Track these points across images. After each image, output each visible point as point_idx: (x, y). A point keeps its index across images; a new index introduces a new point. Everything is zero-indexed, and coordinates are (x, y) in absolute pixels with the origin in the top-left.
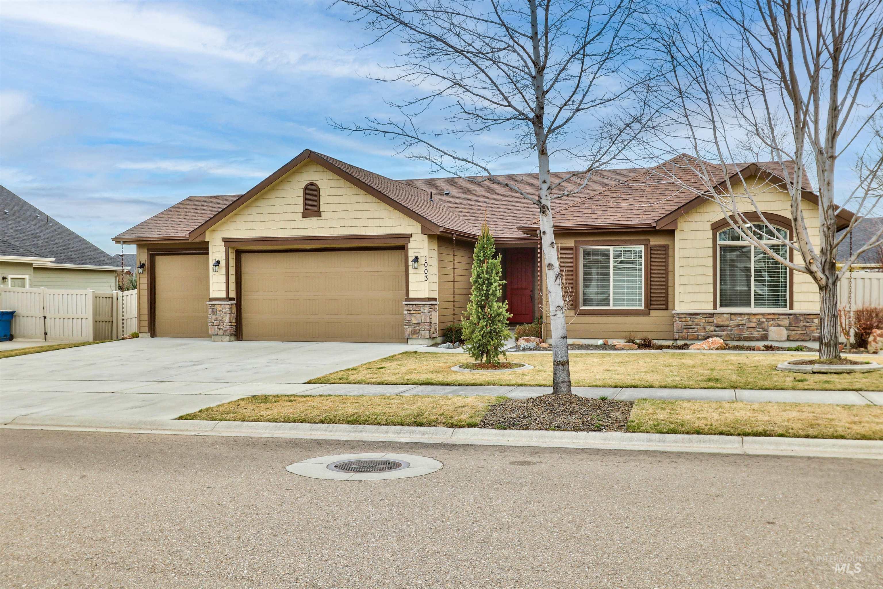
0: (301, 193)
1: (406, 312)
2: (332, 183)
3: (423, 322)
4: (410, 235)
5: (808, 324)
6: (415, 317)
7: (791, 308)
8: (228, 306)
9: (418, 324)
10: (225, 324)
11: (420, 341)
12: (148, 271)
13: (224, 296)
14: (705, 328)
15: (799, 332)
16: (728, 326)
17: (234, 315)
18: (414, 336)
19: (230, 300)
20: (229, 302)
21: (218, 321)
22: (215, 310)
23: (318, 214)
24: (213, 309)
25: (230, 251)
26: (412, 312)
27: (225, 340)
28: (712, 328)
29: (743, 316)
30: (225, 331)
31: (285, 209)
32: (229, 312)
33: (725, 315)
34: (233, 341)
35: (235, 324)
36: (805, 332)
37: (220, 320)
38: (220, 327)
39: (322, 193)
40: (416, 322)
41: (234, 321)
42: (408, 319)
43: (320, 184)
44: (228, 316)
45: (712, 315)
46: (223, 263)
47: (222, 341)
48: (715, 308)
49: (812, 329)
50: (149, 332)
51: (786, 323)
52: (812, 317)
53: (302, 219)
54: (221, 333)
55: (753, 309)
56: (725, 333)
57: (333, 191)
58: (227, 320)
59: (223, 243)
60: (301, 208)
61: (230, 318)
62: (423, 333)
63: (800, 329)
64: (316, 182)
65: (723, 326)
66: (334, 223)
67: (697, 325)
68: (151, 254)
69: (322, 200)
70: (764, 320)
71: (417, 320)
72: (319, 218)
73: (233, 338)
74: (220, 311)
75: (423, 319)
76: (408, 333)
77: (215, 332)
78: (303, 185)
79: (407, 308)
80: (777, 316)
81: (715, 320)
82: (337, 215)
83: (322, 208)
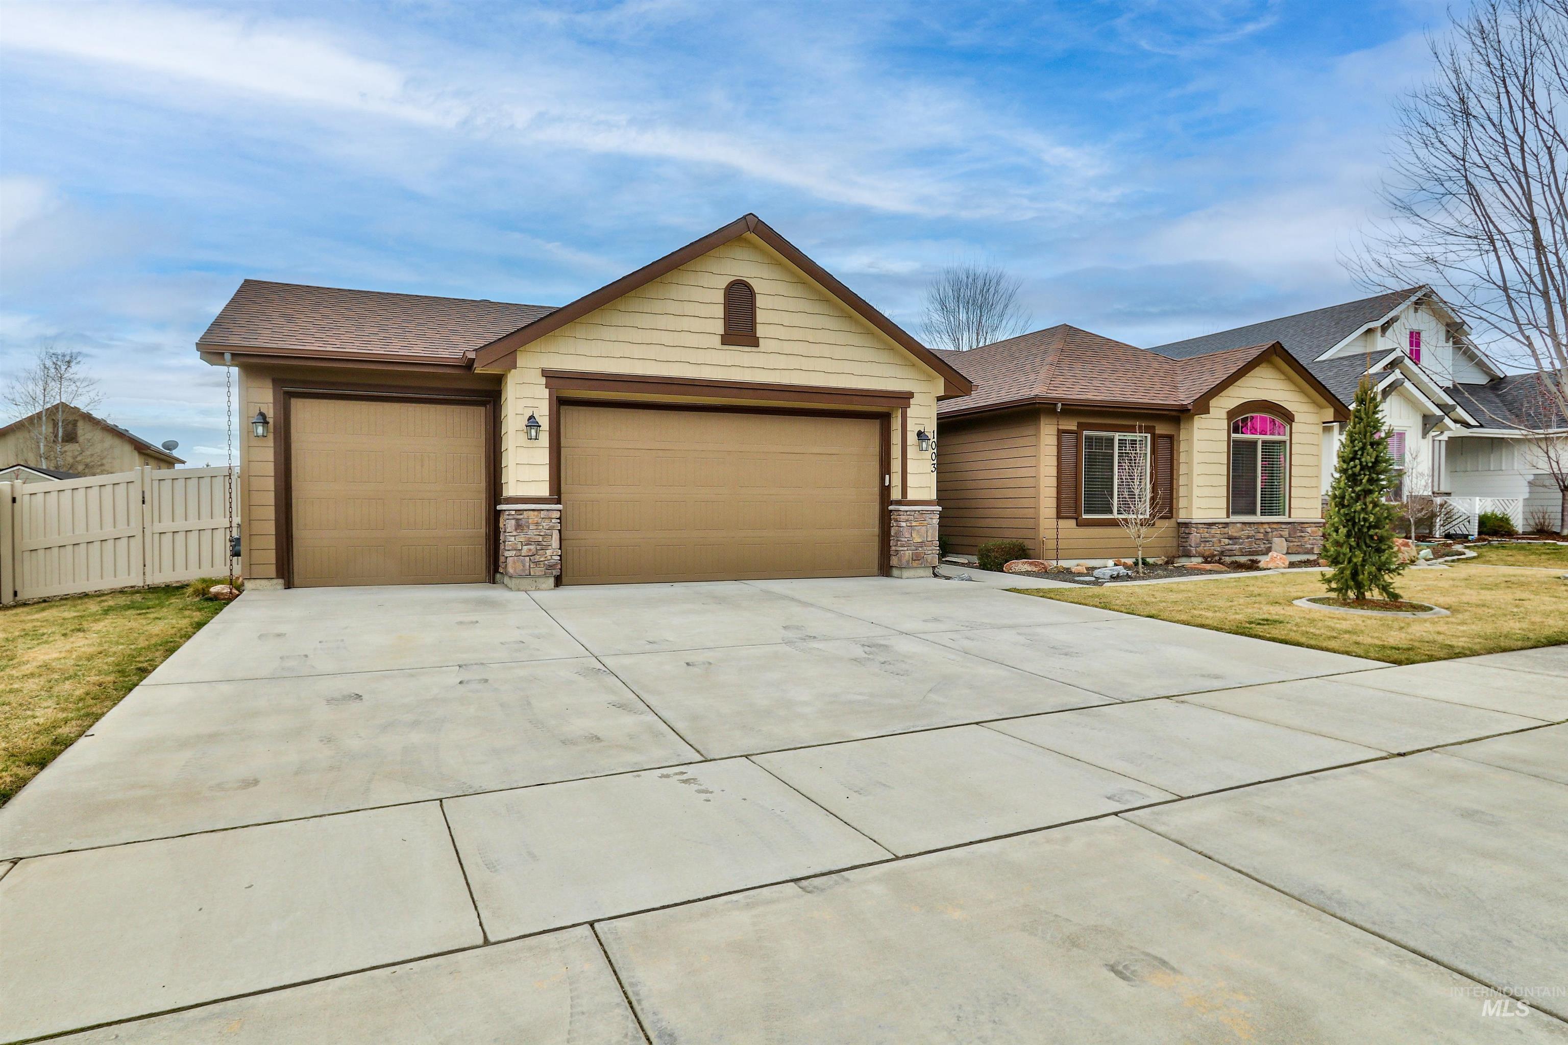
0: (720, 297)
1: (903, 524)
2: (781, 288)
3: (929, 539)
4: (910, 395)
5: (1303, 534)
6: (918, 532)
7: (1290, 517)
8: (555, 515)
9: (922, 544)
10: (549, 552)
11: (921, 572)
12: (276, 433)
13: (544, 491)
14: (1220, 541)
15: (1295, 544)
16: (1240, 538)
18: (915, 564)
19: (558, 501)
21: (532, 547)
22: (523, 522)
23: (753, 341)
24: (517, 520)
26: (914, 524)
27: (544, 586)
28: (1227, 541)
29: (1252, 525)
30: (550, 568)
31: (685, 323)
33: (1238, 525)
34: (552, 588)
36: (1299, 544)
37: (538, 543)
38: (537, 558)
39: (760, 301)
40: (919, 540)
42: (907, 535)
43: (756, 286)
44: (556, 534)
45: (1226, 525)
46: (545, 423)
47: (538, 589)
48: (1228, 517)
49: (1306, 539)
50: (277, 577)
51: (1286, 533)
52: (1306, 525)
53: (720, 347)
54: (539, 571)
55: (1258, 518)
56: (1237, 547)
57: (780, 303)
58: (555, 544)
59: (544, 380)
60: (719, 327)
61: (559, 539)
62: (929, 558)
63: (1297, 540)
64: (751, 282)
65: (1236, 538)
66: (782, 362)
67: (1213, 537)
68: (285, 393)
69: (760, 316)
70: (1269, 530)
71: (920, 536)
72: (754, 349)
74: (537, 524)
75: (929, 534)
76: (907, 557)
77: (524, 570)
78: (724, 282)
79: (907, 517)
80: (1279, 526)
81: (1231, 531)
82: (788, 347)
83: (760, 331)
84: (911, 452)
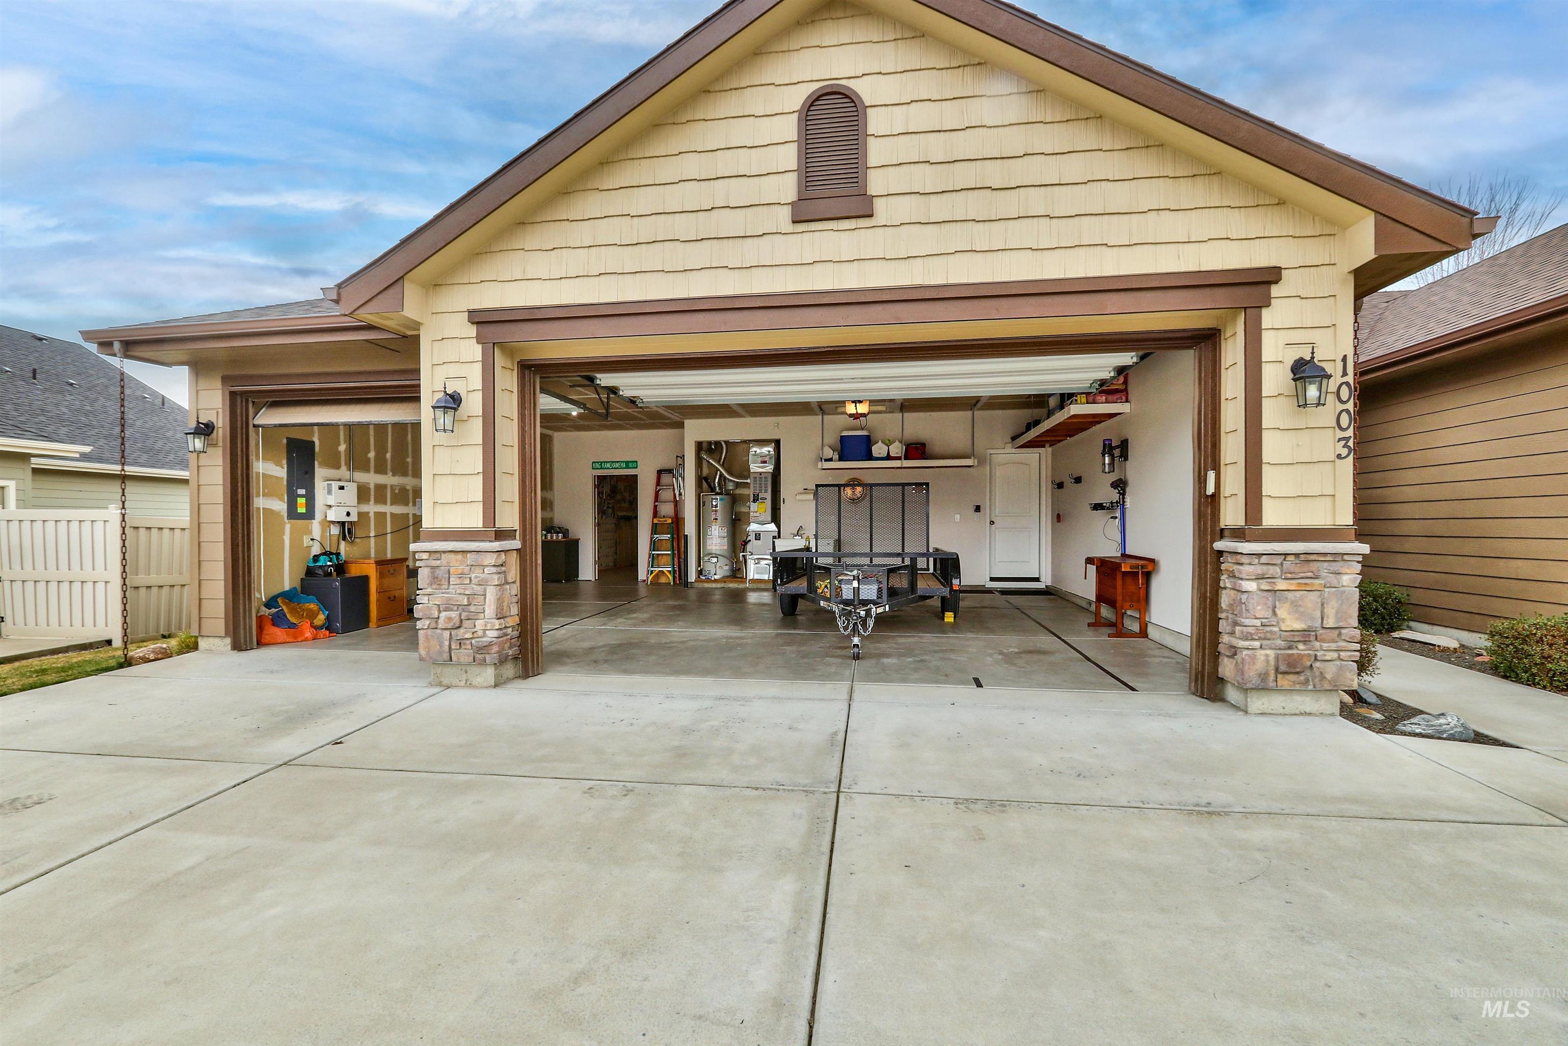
0: (789, 128)
1: (1251, 586)
2: (922, 83)
3: (1330, 622)
4: (1271, 276)
6: (1295, 605)
8: (491, 559)
9: (1306, 635)
10: (479, 624)
12: (224, 447)
13: (474, 519)
17: (515, 589)
18: (1285, 682)
19: (501, 535)
20: (496, 545)
21: (454, 614)
22: (442, 572)
23: (860, 207)
24: (433, 568)
25: (500, 360)
26: (1281, 585)
27: (479, 680)
30: (483, 649)
31: (719, 194)
32: (496, 580)
34: (508, 680)
35: (517, 620)
37: (463, 607)
38: (461, 633)
39: (876, 122)
40: (1298, 626)
41: (515, 610)
42: (1261, 611)
43: (865, 90)
44: (491, 594)
46: (473, 404)
47: (469, 685)
50: (227, 634)
53: (790, 228)
54: (464, 655)
57: (926, 116)
58: (490, 609)
59: (473, 331)
60: (787, 189)
61: (500, 601)
62: (1330, 671)
64: (851, 84)
66: (926, 240)
68: (233, 395)
69: (876, 152)
71: (1301, 616)
72: (862, 222)
73: (509, 670)
74: (461, 575)
75: (1330, 611)
76: (1259, 666)
77: (440, 653)
78: (797, 98)
79: (1259, 570)
82: (939, 208)
83: (876, 183)
84: (1271, 413)
